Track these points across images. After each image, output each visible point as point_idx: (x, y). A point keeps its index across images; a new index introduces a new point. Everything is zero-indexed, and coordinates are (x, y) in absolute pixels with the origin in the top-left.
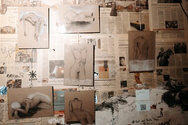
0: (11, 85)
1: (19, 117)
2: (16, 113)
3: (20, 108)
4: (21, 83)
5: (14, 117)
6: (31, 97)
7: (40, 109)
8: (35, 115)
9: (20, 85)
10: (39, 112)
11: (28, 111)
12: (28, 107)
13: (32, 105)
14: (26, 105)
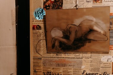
0: (49, 6)
1: (61, 50)
2: (57, 44)
3: (62, 38)
4: (62, 4)
5: (54, 50)
6: (77, 22)
7: (90, 41)
8: (82, 48)
9: (62, 6)
10: (87, 44)
11: (73, 42)
12: (72, 37)
13: (79, 34)
14: (70, 33)
